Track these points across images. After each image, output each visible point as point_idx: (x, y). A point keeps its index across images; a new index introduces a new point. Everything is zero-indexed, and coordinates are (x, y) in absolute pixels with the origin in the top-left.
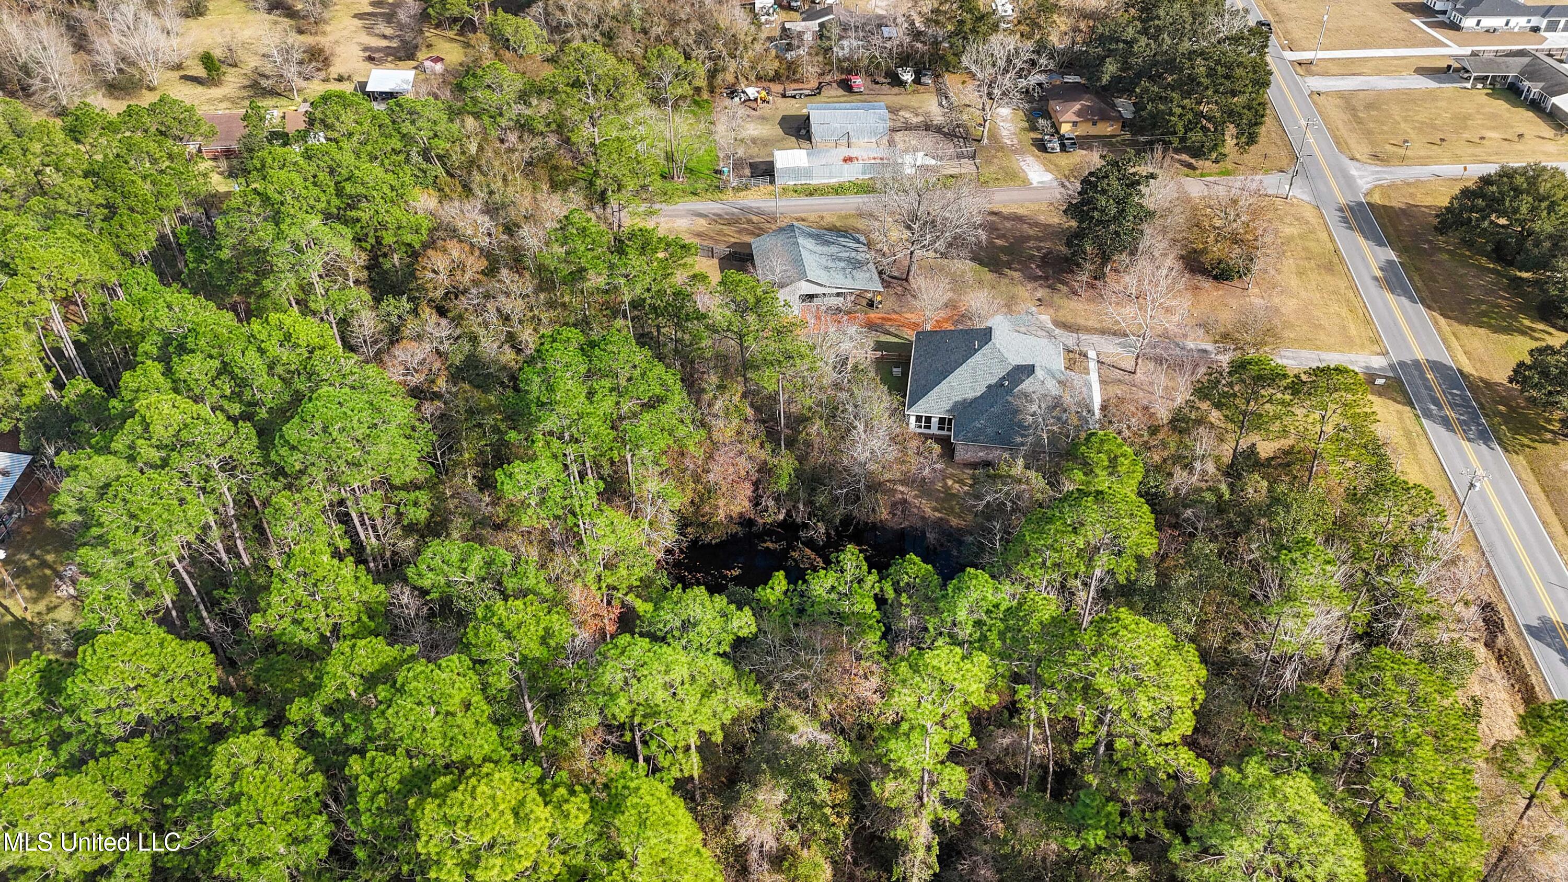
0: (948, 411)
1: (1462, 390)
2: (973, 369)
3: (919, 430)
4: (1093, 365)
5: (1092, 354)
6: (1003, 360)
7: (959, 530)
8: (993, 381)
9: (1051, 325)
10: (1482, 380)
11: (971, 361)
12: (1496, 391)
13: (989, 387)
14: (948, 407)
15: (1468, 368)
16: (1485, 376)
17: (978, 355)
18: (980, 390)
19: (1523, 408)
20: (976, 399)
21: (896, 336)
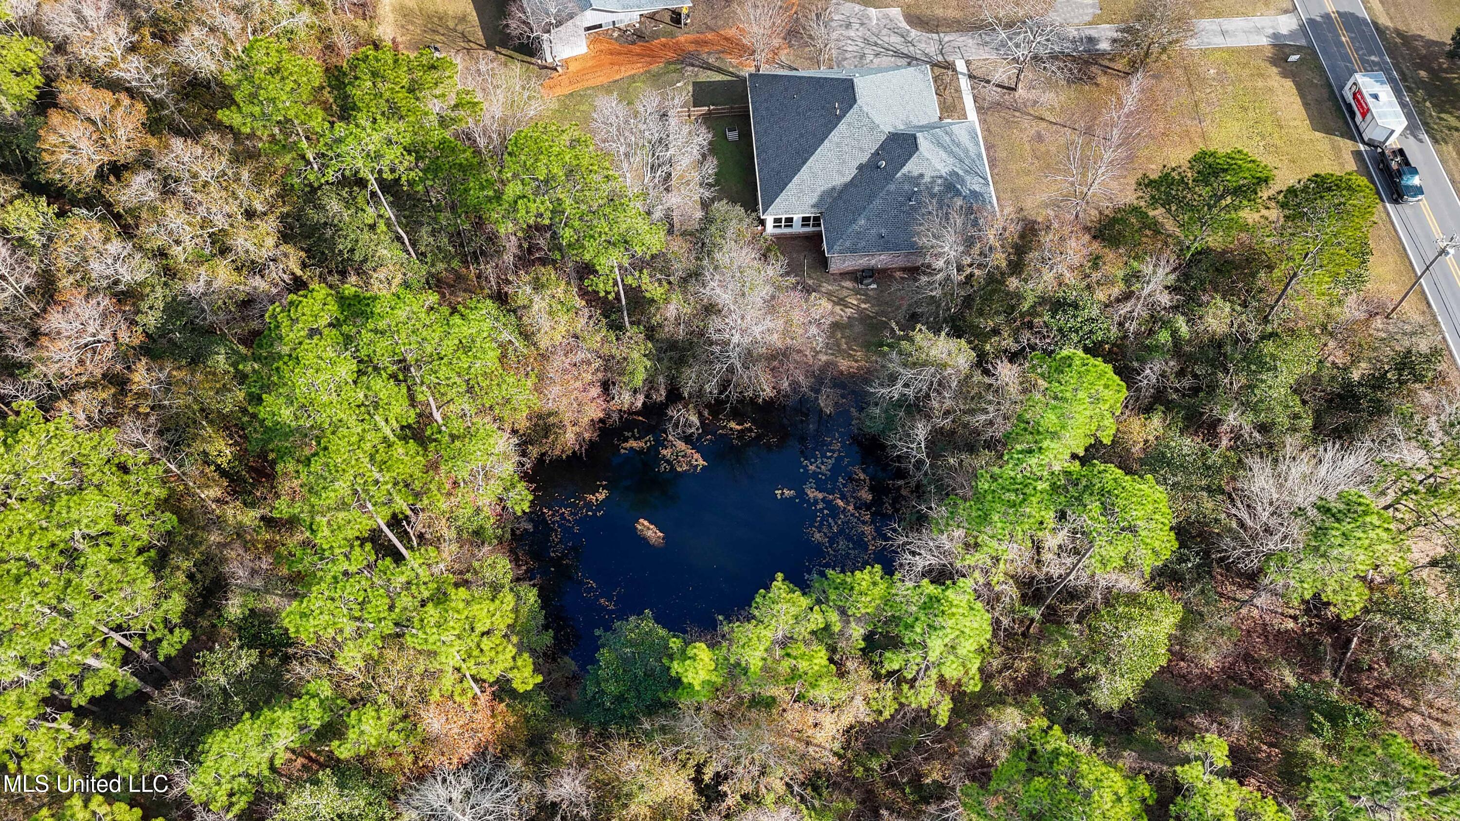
0: (813, 206)
1: (1381, 55)
2: (838, 145)
3: (778, 231)
4: (964, 83)
5: (961, 66)
6: (873, 127)
7: (852, 376)
8: (864, 158)
9: (904, 25)
10: (1399, 33)
11: (834, 136)
12: (1415, 49)
13: (861, 168)
14: (814, 200)
15: (1384, 20)
16: (1402, 27)
17: (842, 126)
18: (849, 173)
19: (1446, 71)
20: (847, 186)
21: (719, 70)
